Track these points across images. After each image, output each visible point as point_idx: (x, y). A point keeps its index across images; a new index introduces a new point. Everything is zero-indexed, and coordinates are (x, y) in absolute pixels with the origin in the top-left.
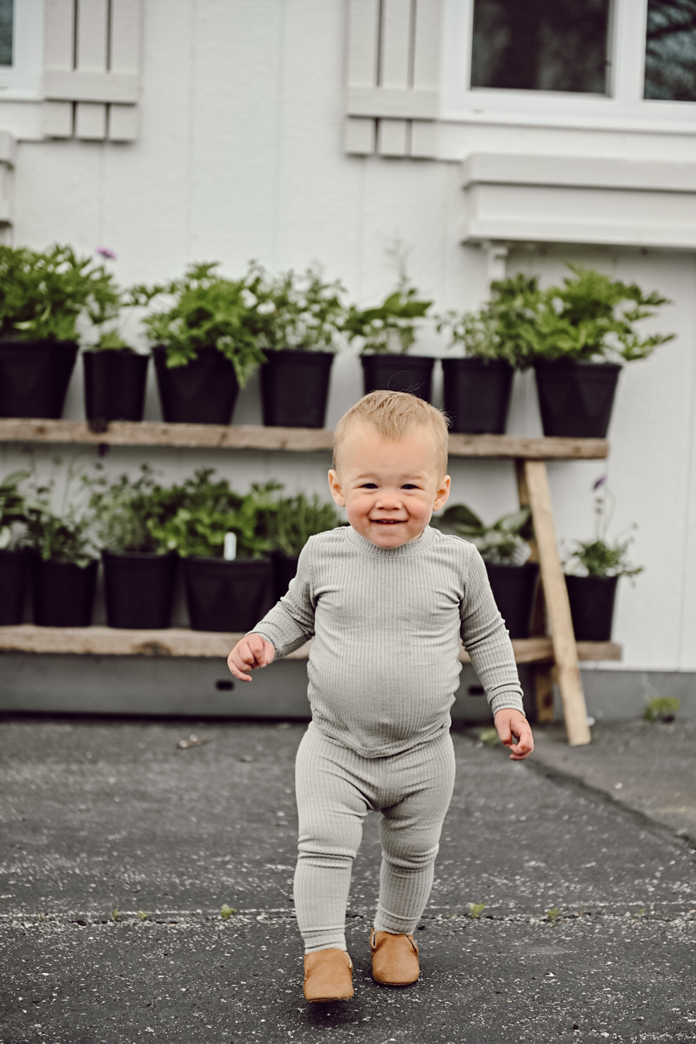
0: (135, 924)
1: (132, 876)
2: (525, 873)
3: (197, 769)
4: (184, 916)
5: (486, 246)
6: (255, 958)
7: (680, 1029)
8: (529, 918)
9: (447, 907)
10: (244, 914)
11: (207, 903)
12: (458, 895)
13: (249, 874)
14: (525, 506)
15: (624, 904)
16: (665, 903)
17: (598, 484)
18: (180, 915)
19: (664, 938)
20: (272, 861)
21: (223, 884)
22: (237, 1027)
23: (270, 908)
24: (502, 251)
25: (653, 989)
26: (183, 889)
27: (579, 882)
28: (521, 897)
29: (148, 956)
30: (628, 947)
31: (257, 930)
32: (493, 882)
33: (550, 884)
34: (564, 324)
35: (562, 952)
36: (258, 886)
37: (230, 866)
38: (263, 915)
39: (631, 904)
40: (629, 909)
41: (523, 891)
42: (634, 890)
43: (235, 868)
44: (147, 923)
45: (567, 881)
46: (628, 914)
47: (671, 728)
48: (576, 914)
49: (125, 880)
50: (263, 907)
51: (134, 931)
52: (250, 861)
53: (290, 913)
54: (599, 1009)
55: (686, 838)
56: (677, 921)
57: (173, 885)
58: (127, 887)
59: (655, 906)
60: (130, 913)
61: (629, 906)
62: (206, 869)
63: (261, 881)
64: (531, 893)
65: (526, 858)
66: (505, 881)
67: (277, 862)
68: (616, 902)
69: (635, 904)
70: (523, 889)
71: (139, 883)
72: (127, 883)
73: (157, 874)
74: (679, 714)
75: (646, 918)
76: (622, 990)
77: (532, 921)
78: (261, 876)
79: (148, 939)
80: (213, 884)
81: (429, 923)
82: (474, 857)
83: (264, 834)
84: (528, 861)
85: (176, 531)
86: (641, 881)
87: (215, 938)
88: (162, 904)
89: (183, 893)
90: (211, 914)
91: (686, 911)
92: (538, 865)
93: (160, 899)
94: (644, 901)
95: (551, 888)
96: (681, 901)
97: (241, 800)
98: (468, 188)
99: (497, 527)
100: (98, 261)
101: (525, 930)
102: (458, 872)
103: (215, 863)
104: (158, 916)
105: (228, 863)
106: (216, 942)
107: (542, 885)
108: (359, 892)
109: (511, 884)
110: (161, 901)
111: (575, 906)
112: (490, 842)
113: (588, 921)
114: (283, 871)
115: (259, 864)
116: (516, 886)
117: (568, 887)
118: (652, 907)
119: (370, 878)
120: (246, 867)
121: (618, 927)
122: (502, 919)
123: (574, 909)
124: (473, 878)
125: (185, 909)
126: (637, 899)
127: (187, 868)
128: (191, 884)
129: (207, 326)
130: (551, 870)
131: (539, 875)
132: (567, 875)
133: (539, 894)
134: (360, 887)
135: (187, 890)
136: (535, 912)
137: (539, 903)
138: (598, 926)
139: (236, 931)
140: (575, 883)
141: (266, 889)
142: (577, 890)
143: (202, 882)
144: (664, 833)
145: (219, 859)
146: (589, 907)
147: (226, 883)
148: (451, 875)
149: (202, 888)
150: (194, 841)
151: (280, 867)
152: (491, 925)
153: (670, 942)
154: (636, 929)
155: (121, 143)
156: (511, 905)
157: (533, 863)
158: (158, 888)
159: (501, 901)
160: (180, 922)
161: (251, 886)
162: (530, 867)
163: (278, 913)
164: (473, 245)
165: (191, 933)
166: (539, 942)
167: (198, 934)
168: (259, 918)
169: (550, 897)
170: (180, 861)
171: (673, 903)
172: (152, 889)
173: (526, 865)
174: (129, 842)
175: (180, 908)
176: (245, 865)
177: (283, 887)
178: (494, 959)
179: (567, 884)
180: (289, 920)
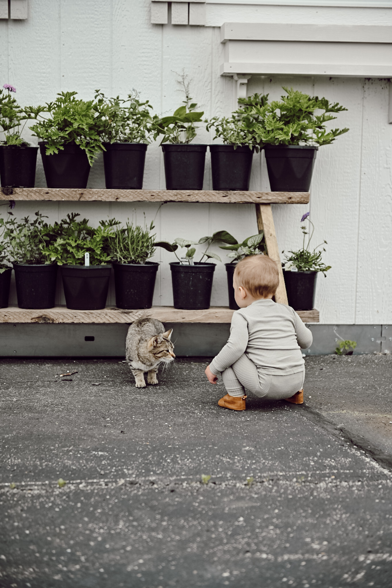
0: (8, 492)
1: (13, 460)
2: (242, 455)
3: (66, 391)
4: (38, 485)
5: (236, 77)
6: (73, 512)
7: (308, 552)
8: (236, 483)
9: (191, 477)
10: (73, 484)
11: (53, 477)
12: (199, 469)
13: (81, 458)
14: (261, 231)
15: (294, 473)
16: (318, 472)
17: (304, 218)
18: (35, 485)
19: (312, 494)
20: (96, 449)
21: (64, 465)
22: (53, 555)
23: (89, 479)
24: (245, 81)
25: (298, 527)
26: (40, 468)
27: (271, 460)
28: (235, 470)
29: (12, 512)
30: (289, 500)
31: (78, 494)
32: (222, 460)
33: (254, 461)
34: (280, 124)
35: (250, 504)
36: (84, 466)
37: (71, 453)
38: (84, 484)
39: (298, 473)
40: (296, 476)
41: (238, 466)
42: (302, 464)
43: (74, 454)
44: (15, 491)
45: (264, 459)
46: (295, 480)
47: (350, 359)
48: (264, 480)
49: (8, 463)
50: (84, 479)
51: (7, 496)
52: (83, 450)
53: (99, 482)
54: (264, 540)
55: (341, 430)
56: (322, 484)
57: (35, 466)
58: (9, 468)
59: (311, 475)
60: (7, 484)
61: (296, 474)
62: (57, 455)
63: (87, 462)
64: (241, 467)
65: (244, 445)
66: (228, 460)
67: (99, 450)
68: (290, 472)
69: (300, 473)
70: (238, 464)
71: (16, 465)
72: (9, 465)
73: (28, 459)
74: (355, 350)
75: (304, 482)
76: (280, 528)
77: (238, 485)
78: (88, 459)
79: (13, 500)
80: (59, 465)
81: (178, 488)
82: (214, 444)
83: (96, 432)
84: (245, 447)
85: (56, 251)
86: (307, 458)
87: (52, 499)
88: (26, 478)
89: (40, 471)
90: (53, 484)
91: (329, 477)
92: (250, 448)
93: (26, 474)
94: (306, 471)
95: (254, 464)
96: (327, 471)
97: (87, 411)
98: (224, 43)
99: (245, 244)
100: (6, 92)
101: (232, 490)
102: (202, 454)
103: (63, 451)
104: (22, 486)
105: (71, 451)
106: (52, 502)
107: (249, 462)
108: (142, 469)
109: (231, 462)
110: (27, 476)
111: (265, 475)
112: (226, 435)
113: (270, 484)
114: (101, 455)
115: (88, 451)
116: (234, 463)
117: (264, 463)
118: (310, 475)
119: (151, 459)
120: (80, 454)
121: (286, 489)
122: (221, 484)
123: (264, 477)
124: (210, 458)
125: (39, 481)
126: (302, 470)
127: (46, 455)
128: (46, 465)
129: (69, 130)
130: (257, 452)
131: (250, 456)
132: (266, 455)
133: (246, 467)
134: (143, 465)
135: (43, 469)
136: (241, 479)
137: (245, 473)
138: (275, 488)
139: (65, 495)
140: (269, 460)
141: (89, 467)
142: (269, 465)
143: (53, 464)
144: (329, 428)
145: (66, 449)
146: (273, 476)
147: (66, 464)
148: (198, 456)
149: (52, 467)
150: (53, 437)
151: (100, 453)
152: (213, 488)
153: (315, 497)
154: (297, 489)
155: (18, 21)
156: (229, 475)
157: (247, 448)
158: (26, 468)
159: (223, 473)
160: (35, 489)
161: (81, 466)
162: (245, 450)
163: (93, 482)
164: (228, 77)
165: (39, 496)
166: (239, 499)
167: (42, 497)
168: (81, 486)
169: (252, 469)
170: (43, 450)
171: (323, 472)
172: (23, 468)
173: (243, 449)
174: (16, 439)
175: (36, 480)
176: (80, 452)
177: (99, 466)
178: (210, 509)
179: (264, 461)
180: (97, 487)
